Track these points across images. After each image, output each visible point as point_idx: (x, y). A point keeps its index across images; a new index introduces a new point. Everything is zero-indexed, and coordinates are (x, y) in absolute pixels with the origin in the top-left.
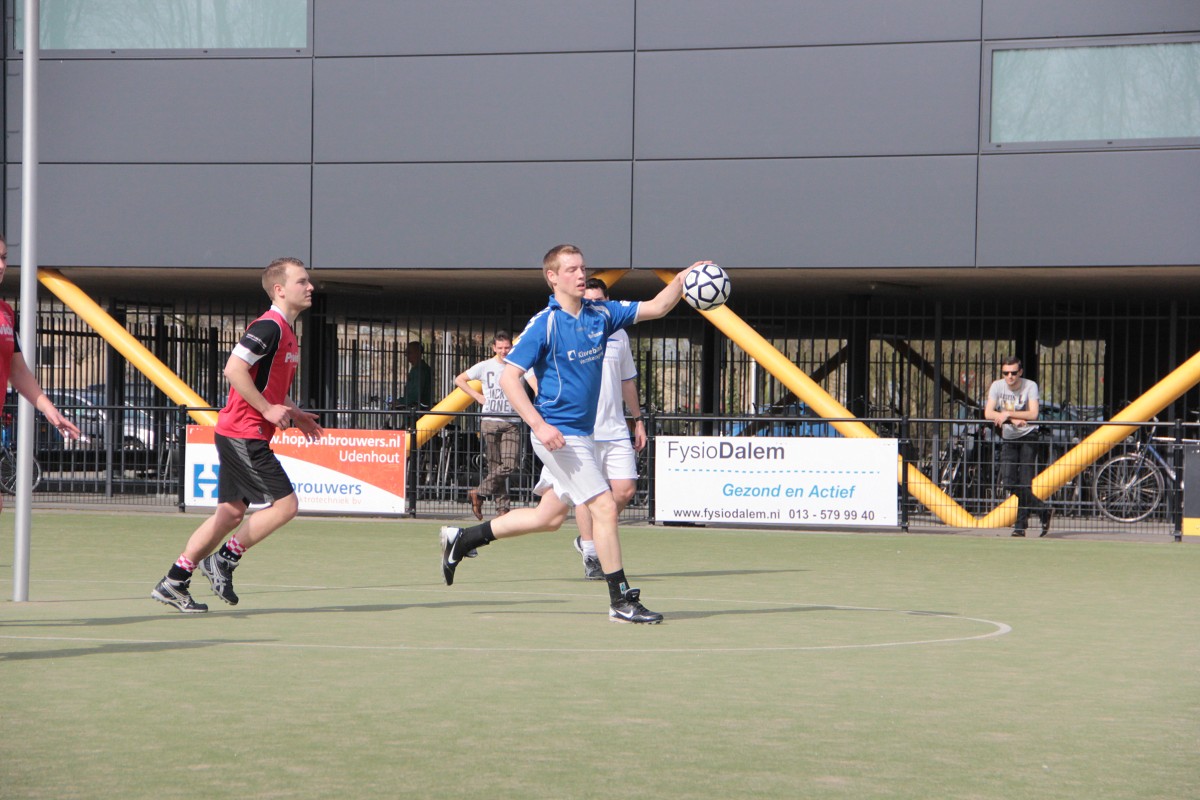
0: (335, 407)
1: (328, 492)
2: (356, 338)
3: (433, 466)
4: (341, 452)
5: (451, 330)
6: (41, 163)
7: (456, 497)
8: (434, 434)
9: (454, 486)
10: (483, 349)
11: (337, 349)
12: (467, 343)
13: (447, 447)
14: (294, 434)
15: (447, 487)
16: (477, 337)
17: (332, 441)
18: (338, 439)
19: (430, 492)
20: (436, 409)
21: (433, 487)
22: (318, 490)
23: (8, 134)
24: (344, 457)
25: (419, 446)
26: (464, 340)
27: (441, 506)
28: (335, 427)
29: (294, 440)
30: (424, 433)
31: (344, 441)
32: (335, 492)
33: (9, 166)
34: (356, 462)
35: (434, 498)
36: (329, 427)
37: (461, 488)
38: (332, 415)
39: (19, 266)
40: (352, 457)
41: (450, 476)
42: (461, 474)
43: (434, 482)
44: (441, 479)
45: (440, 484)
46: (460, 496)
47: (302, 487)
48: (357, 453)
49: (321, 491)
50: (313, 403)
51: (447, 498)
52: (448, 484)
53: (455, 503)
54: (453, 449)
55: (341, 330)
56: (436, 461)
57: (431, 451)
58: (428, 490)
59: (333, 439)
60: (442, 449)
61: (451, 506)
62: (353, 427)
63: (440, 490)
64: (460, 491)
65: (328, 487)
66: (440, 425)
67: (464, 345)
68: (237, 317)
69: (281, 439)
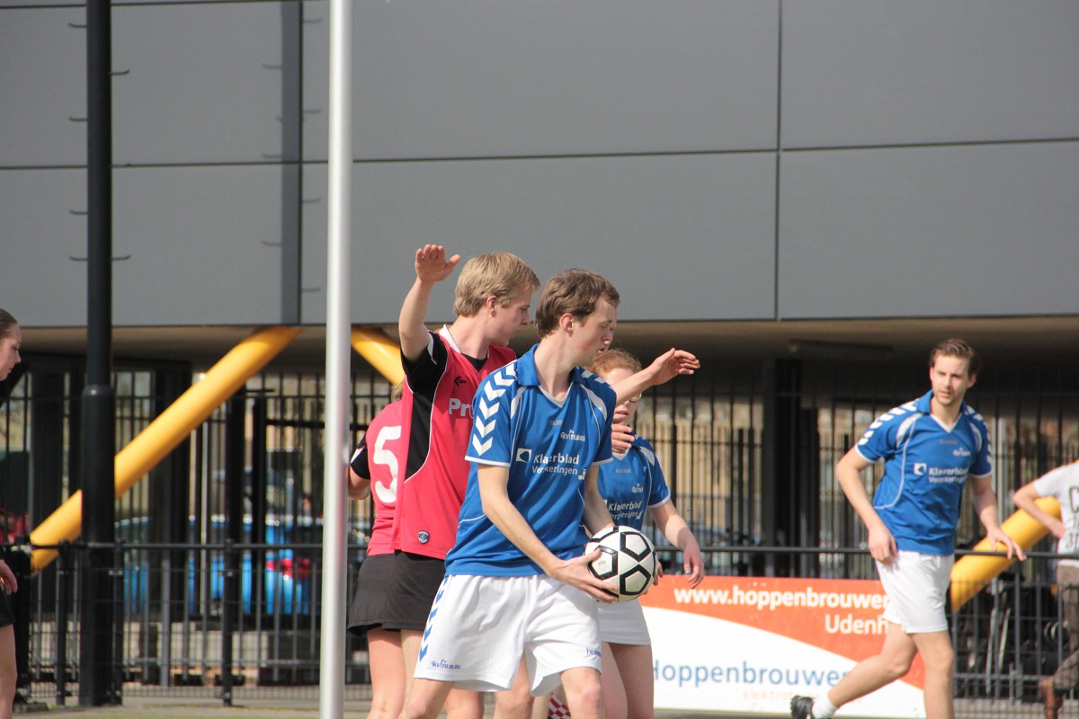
0: (817, 543)
1: (808, 683)
2: (849, 431)
3: (979, 642)
4: (828, 618)
5: (1006, 415)
6: (357, 160)
7: (1020, 692)
8: (980, 588)
9: (1015, 674)
10: (1060, 447)
11: (818, 449)
12: (1033, 438)
13: (1002, 610)
14: (751, 588)
15: (1003, 677)
16: (1049, 428)
17: (813, 599)
18: (823, 595)
19: (976, 684)
20: (984, 546)
21: (979, 676)
22: (792, 679)
23: (305, 116)
24: (832, 625)
25: (956, 609)
26: (1027, 433)
27: (995, 707)
28: (817, 576)
29: (751, 598)
30: (964, 587)
31: (833, 600)
32: (819, 683)
33: (306, 168)
34: (853, 635)
35: (982, 694)
36: (808, 576)
37: (1027, 678)
38: (812, 556)
39: (324, 325)
40: (846, 626)
41: (1009, 658)
42: (1028, 656)
43: (981, 667)
44: (993, 663)
45: (993, 671)
46: (1026, 692)
47: (766, 675)
48: (854, 619)
49: (796, 682)
50: (781, 537)
51: (1004, 694)
52: (1005, 671)
53: (1018, 703)
54: (1013, 614)
55: (824, 418)
56: (983, 633)
57: (976, 616)
58: (971, 681)
59: (815, 595)
60: (994, 613)
61: (1011, 708)
62: (846, 576)
63: (993, 682)
64: (1026, 683)
65: (809, 674)
66: (990, 574)
67: (1028, 441)
68: (660, 400)
69: (731, 596)
